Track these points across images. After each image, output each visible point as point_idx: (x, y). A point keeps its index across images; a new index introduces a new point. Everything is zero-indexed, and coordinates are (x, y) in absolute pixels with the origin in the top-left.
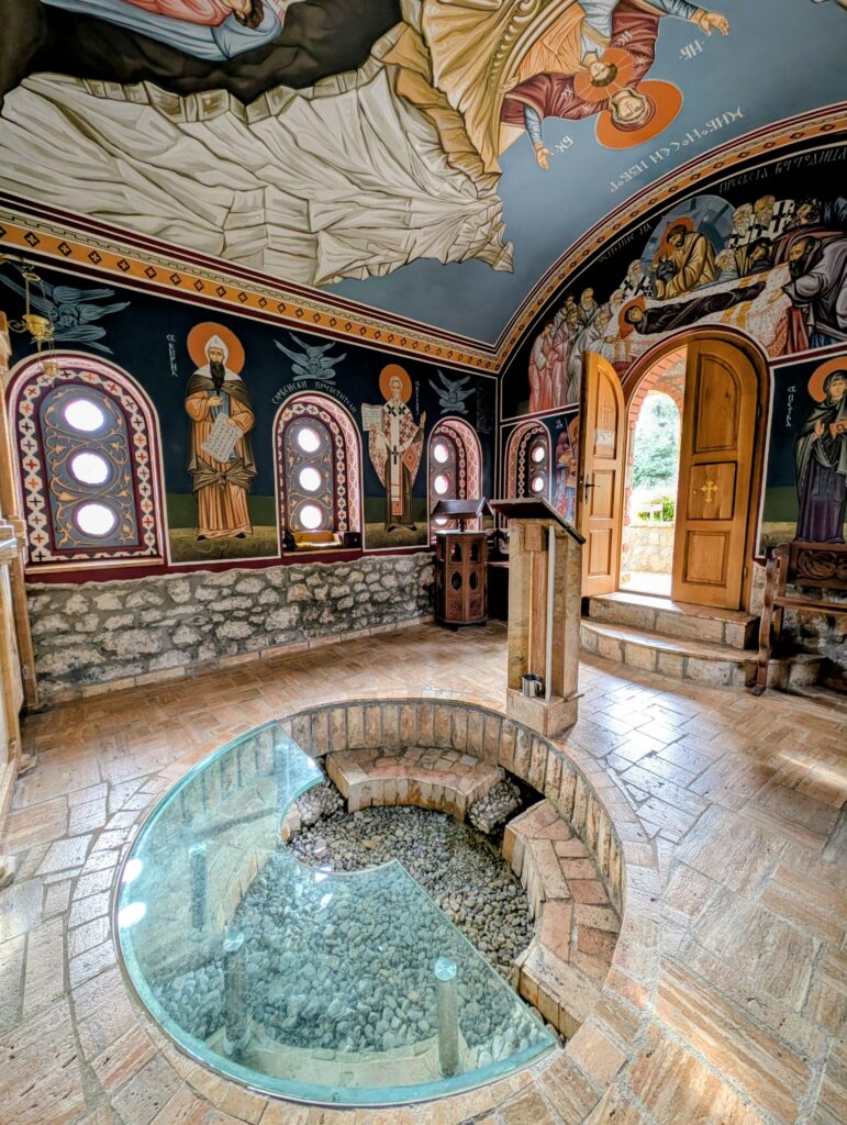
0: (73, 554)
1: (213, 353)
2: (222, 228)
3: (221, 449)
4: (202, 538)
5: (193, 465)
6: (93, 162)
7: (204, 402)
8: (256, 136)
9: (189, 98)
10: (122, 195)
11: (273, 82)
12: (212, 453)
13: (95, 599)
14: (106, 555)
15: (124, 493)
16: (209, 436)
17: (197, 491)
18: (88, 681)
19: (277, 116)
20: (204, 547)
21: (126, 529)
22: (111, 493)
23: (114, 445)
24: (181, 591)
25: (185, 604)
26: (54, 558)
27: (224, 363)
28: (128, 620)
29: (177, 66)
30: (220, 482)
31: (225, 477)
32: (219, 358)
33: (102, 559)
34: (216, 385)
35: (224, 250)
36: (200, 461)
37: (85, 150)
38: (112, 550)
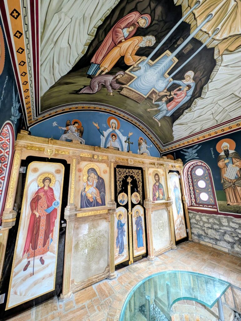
0: (200, 205)
1: (224, 147)
2: (214, 118)
3: (231, 175)
4: (229, 205)
5: (222, 181)
6: (185, 127)
7: (223, 162)
8: (206, 98)
9: (191, 106)
10: (192, 128)
11: (202, 88)
12: (228, 177)
13: (202, 217)
14: (207, 206)
15: (210, 190)
16: (226, 172)
17: (225, 189)
18: (201, 239)
19: (208, 91)
20: (230, 208)
21: (211, 200)
22: (207, 190)
23: (206, 178)
24: (224, 221)
25: (226, 226)
26: (196, 205)
27: (228, 149)
28: (210, 226)
29: (186, 105)
30: (233, 186)
31: (234, 184)
32: (226, 148)
33: (206, 207)
34: (226, 156)
35: (217, 122)
36: (224, 180)
37: (183, 127)
38: (208, 205)
